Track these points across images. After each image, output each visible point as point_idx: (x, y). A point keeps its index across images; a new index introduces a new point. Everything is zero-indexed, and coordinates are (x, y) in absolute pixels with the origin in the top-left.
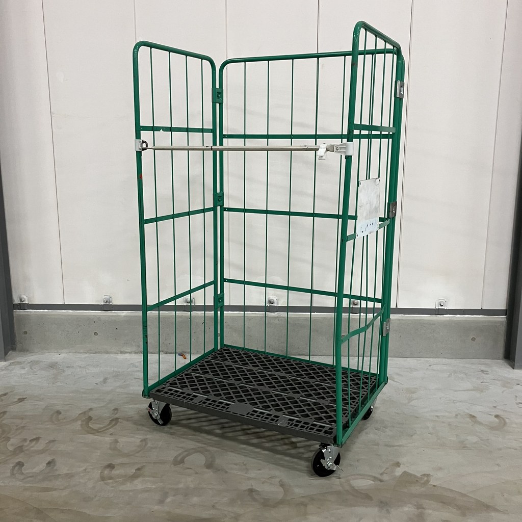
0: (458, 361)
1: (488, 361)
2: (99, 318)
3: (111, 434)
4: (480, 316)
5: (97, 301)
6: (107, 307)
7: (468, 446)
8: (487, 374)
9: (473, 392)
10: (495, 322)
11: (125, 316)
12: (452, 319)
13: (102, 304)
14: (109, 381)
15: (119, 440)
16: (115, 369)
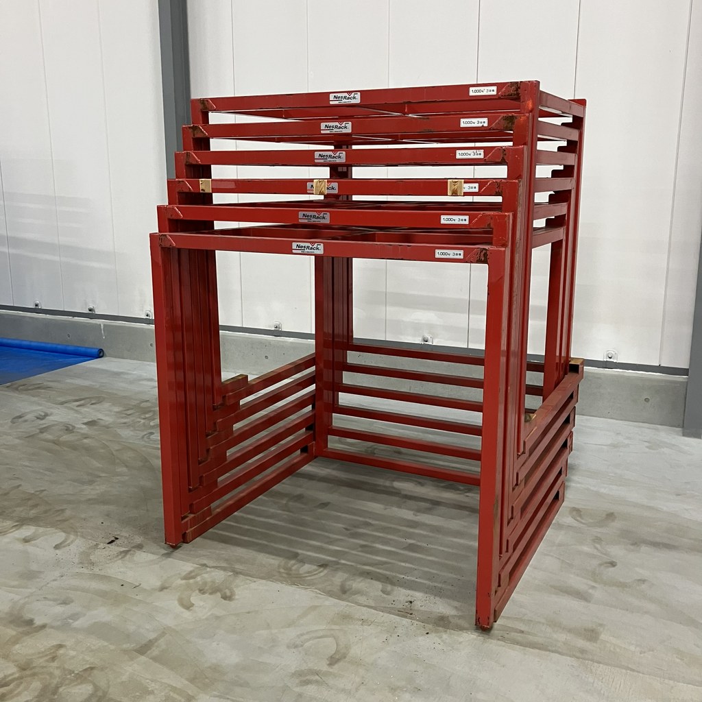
2: (269, 342)
4: (657, 374)
5: (270, 327)
6: (277, 333)
10: (674, 383)
11: (291, 342)
12: (622, 374)
13: (273, 329)
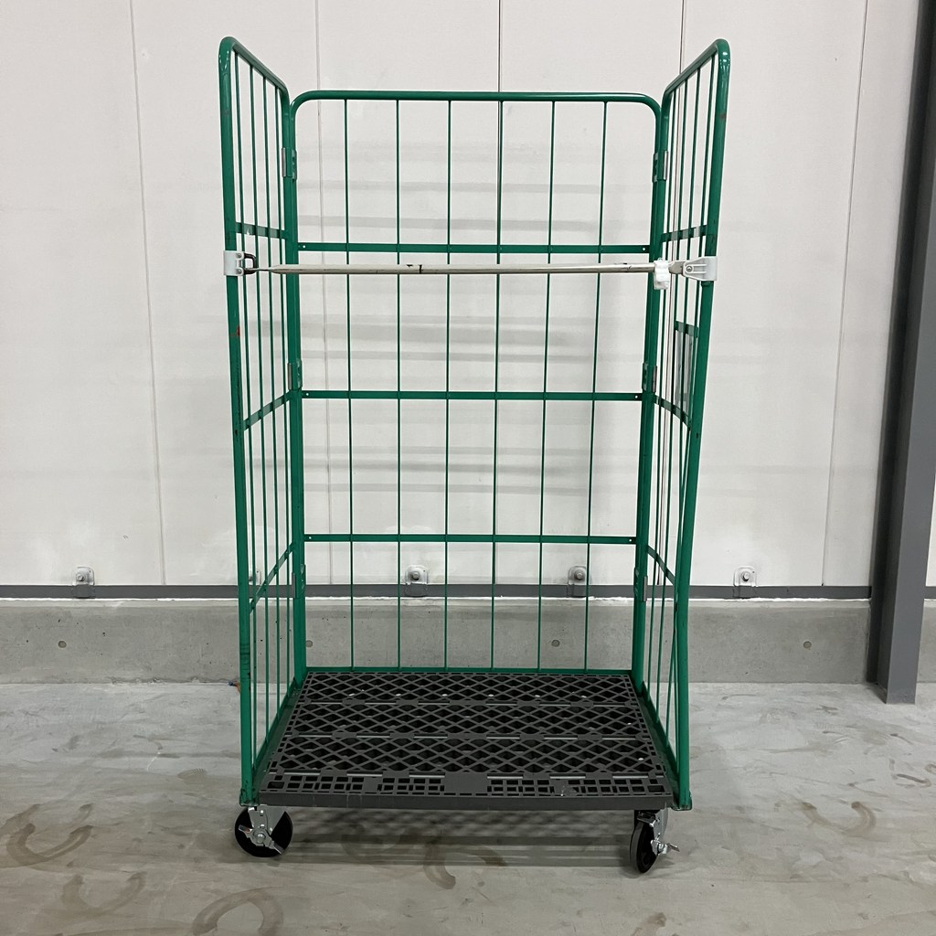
0: (778, 688)
1: (836, 687)
2: (67, 614)
3: (70, 865)
4: (819, 600)
5: (66, 579)
6: (85, 590)
7: (801, 872)
8: (834, 714)
9: (809, 754)
10: (849, 611)
11: (119, 609)
12: (767, 605)
13: (74, 584)
14: (81, 743)
15: (85, 877)
16: (98, 717)
